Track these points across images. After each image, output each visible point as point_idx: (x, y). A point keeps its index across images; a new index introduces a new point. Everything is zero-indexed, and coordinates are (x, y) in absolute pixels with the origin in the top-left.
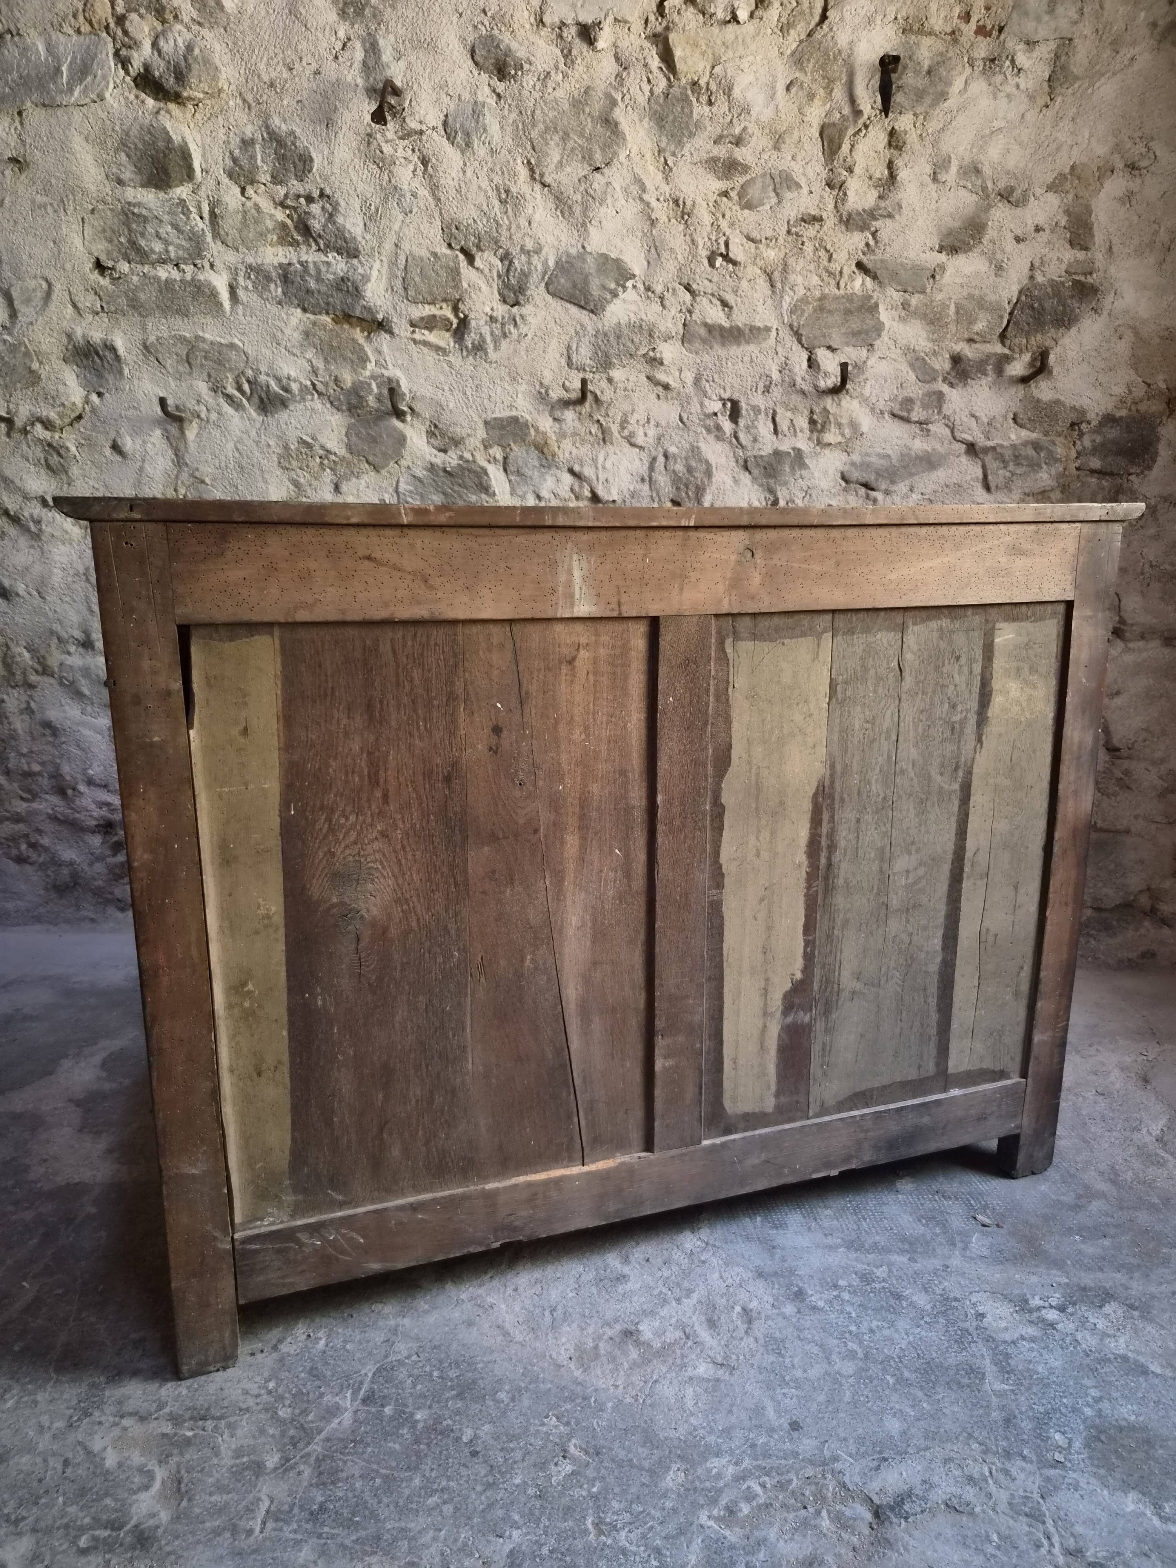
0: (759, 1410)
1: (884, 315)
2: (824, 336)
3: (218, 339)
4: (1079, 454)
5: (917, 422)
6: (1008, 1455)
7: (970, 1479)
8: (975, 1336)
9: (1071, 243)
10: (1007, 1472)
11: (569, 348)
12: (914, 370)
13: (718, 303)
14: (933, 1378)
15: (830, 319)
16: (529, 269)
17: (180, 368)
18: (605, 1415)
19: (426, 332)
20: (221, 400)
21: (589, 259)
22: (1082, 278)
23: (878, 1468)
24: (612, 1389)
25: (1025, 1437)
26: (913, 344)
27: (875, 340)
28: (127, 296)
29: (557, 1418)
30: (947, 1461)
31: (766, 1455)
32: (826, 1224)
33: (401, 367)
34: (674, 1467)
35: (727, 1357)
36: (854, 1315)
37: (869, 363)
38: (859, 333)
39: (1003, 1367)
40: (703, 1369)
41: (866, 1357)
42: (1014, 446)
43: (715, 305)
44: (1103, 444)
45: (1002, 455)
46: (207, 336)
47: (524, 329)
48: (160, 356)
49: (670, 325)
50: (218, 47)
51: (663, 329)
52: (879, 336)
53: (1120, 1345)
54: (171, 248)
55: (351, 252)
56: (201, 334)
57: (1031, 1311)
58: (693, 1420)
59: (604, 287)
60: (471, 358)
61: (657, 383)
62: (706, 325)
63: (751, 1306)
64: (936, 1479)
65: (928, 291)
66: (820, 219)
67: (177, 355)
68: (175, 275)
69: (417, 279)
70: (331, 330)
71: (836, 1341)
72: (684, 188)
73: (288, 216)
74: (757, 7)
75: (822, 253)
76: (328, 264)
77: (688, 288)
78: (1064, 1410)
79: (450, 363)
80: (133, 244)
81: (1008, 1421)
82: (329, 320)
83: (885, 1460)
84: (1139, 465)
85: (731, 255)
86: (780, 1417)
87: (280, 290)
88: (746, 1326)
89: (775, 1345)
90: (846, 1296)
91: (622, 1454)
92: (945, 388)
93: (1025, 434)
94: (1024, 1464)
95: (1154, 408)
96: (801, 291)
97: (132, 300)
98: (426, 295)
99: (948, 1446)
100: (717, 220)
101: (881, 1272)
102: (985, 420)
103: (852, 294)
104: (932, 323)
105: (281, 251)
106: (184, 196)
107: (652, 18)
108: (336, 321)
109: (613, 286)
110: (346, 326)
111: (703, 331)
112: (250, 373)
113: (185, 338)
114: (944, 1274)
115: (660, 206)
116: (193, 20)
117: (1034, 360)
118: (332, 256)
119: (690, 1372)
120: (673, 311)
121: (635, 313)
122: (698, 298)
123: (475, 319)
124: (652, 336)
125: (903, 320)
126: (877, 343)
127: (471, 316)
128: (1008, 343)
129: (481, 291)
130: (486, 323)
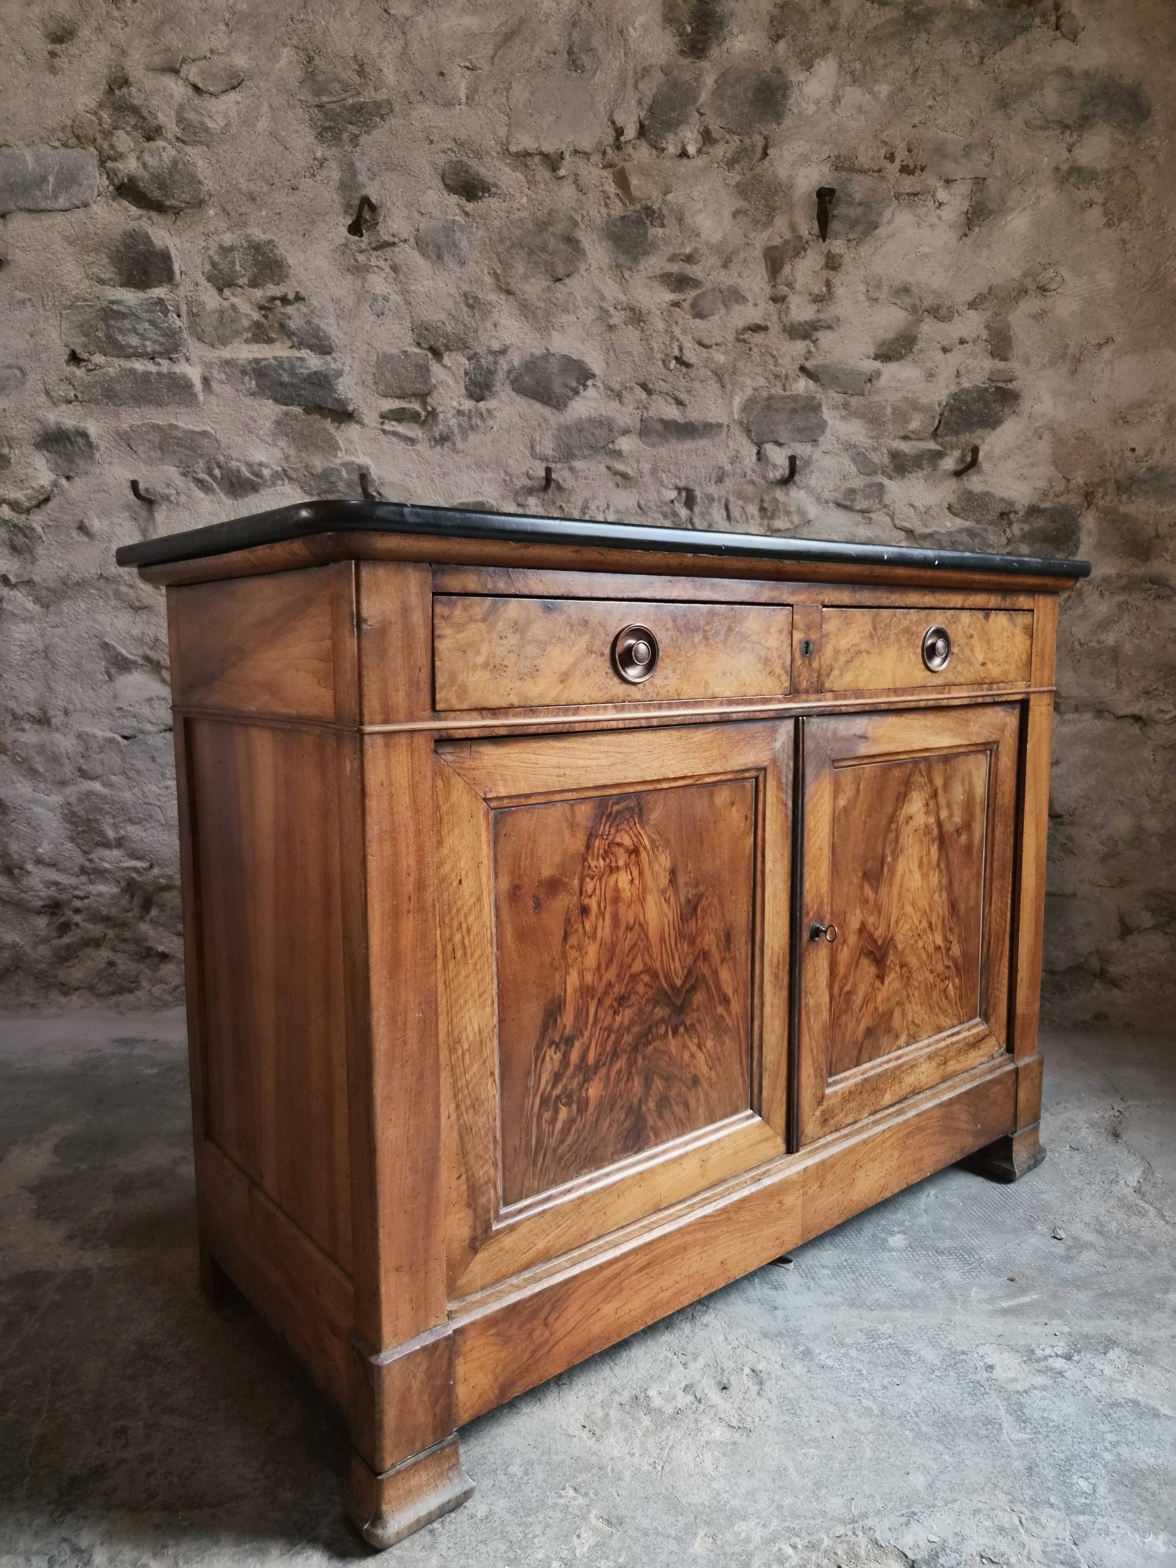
0: (781, 1472)
1: (827, 414)
2: (772, 432)
3: (191, 427)
4: (1009, 541)
5: (859, 511)
6: (1035, 1503)
7: (1001, 1529)
8: (987, 1387)
9: (992, 354)
10: (1036, 1520)
11: (532, 440)
12: (855, 463)
13: (673, 401)
14: (951, 1430)
15: (777, 417)
16: (496, 368)
17: (152, 454)
18: (624, 1484)
19: (395, 423)
20: (191, 485)
21: (552, 359)
22: (1004, 385)
23: (907, 1524)
24: (628, 1458)
25: (1050, 1485)
26: (854, 439)
27: (819, 436)
28: (103, 386)
29: (575, 1490)
30: (976, 1512)
31: (794, 1516)
32: (825, 1283)
33: (371, 455)
34: (701, 1533)
35: (741, 1420)
36: (864, 1372)
37: (814, 457)
38: (805, 429)
39: (1018, 1416)
40: (719, 1433)
41: (882, 1412)
42: (950, 533)
43: (670, 403)
44: (1030, 532)
45: (939, 541)
46: (180, 424)
47: (490, 423)
48: (132, 443)
49: (628, 421)
50: (200, 163)
51: (622, 424)
52: (823, 432)
53: (1130, 1389)
54: (148, 343)
55: (324, 349)
56: (175, 423)
57: (1038, 1361)
58: (714, 1485)
59: (566, 385)
60: (438, 447)
61: (617, 473)
62: (662, 421)
63: (760, 1367)
64: (967, 1532)
65: (866, 393)
66: (765, 329)
67: (149, 441)
68: (151, 368)
69: (388, 375)
70: (304, 420)
71: (850, 1399)
72: (640, 298)
73: (264, 316)
74: (704, 144)
75: (768, 358)
76: (302, 359)
77: (644, 387)
78: (1084, 1457)
79: (418, 453)
80: (110, 338)
81: (1030, 1469)
82: (301, 411)
83: (915, 1514)
84: (1063, 551)
85: (684, 358)
86: (804, 1477)
87: (254, 382)
88: (758, 1387)
89: (789, 1406)
90: (853, 1353)
91: (646, 1523)
92: (885, 481)
93: (959, 522)
94: (1052, 1511)
95: (1074, 501)
96: (749, 392)
97: (107, 390)
98: (396, 390)
99: (975, 1497)
100: (670, 326)
101: (886, 1328)
102: (923, 510)
103: (797, 395)
104: (870, 421)
105: (255, 347)
106: (162, 296)
107: (609, 150)
108: (307, 411)
109: (574, 384)
110: (317, 417)
111: (659, 427)
112: (221, 459)
113: (158, 426)
114: (948, 1328)
115: (618, 314)
116: (178, 139)
117: (963, 456)
118: (304, 353)
119: (706, 1436)
120: (631, 408)
121: (595, 409)
122: (654, 397)
123: (443, 412)
124: (611, 430)
125: (843, 418)
126: (821, 439)
127: (439, 409)
128: (940, 440)
129: (448, 387)
130: (454, 416)
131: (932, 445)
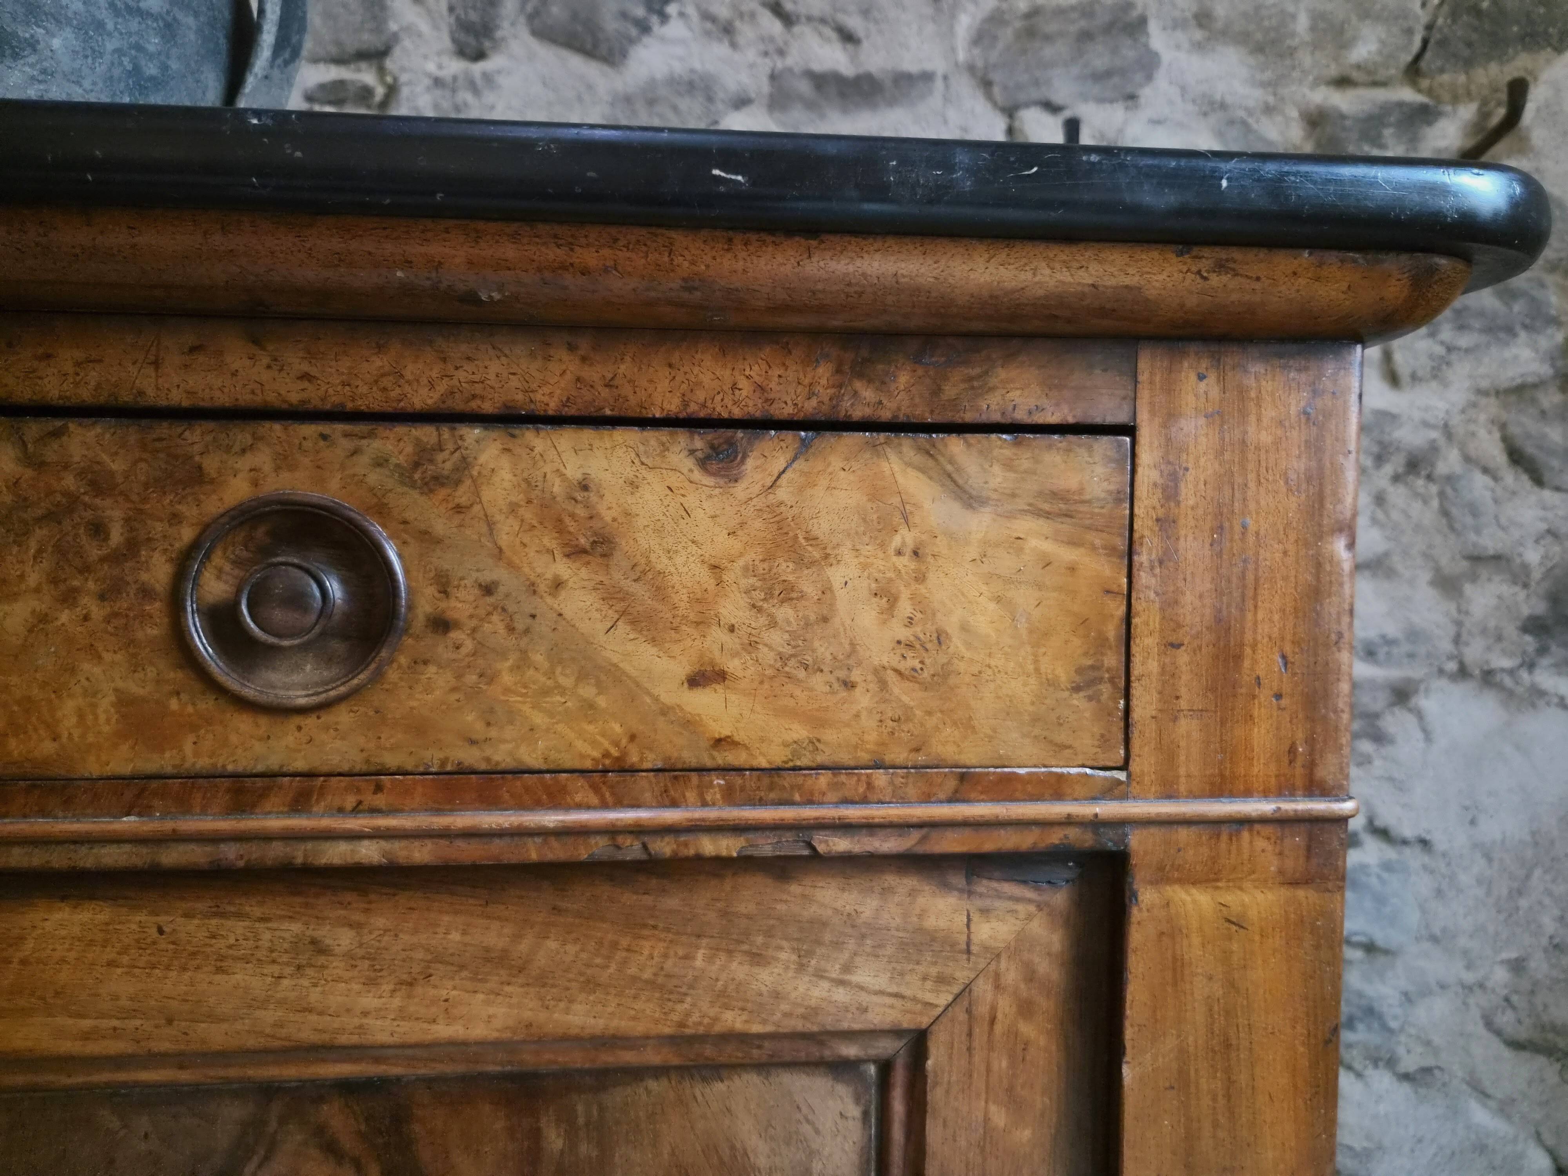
1: (1159, 39)
2: (1037, 83)
13: (833, 35)
15: (1048, 52)
26: (1220, 90)
27: (1141, 86)
38: (1108, 75)
43: (828, 40)
47: (489, 98)
49: (745, 79)
51: (732, 86)
52: (1149, 78)
59: (624, 15)
62: (811, 73)
69: (318, 22)
77: (776, 9)
98: (330, 48)
104: (1259, 49)
109: (640, 12)
111: (804, 87)
117: (1484, 115)
120: (751, 54)
121: (681, 59)
122: (796, 29)
123: (409, 83)
124: (710, 99)
125: (1199, 47)
126: (1146, 93)
127: (404, 78)
128: (1425, 83)
129: (420, 35)
130: (428, 89)
131: (1407, 95)
